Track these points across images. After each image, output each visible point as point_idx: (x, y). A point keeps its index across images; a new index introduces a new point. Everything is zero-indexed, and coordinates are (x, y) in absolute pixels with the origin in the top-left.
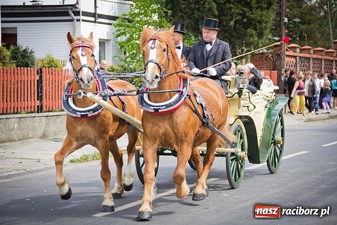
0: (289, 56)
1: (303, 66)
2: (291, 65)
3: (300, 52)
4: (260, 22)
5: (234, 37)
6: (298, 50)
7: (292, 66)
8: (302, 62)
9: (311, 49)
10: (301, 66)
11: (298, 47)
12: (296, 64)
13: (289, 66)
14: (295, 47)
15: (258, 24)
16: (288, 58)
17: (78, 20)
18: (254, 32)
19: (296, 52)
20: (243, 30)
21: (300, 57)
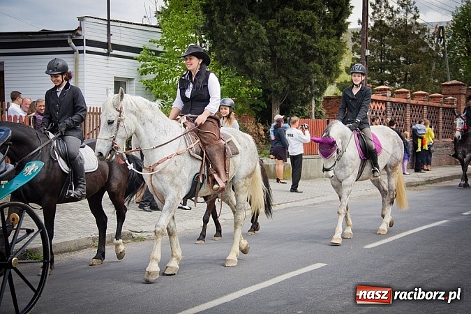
0: (376, 101)
1: (397, 114)
2: (378, 113)
3: (392, 96)
4: (327, 54)
5: (292, 73)
6: (389, 93)
7: (380, 114)
8: (394, 109)
9: (408, 93)
10: (393, 115)
11: (389, 90)
12: (386, 111)
13: (376, 114)
14: (385, 90)
15: (323, 56)
16: (374, 103)
17: (81, 52)
18: (319, 67)
19: (386, 96)
20: (304, 64)
21: (392, 102)
